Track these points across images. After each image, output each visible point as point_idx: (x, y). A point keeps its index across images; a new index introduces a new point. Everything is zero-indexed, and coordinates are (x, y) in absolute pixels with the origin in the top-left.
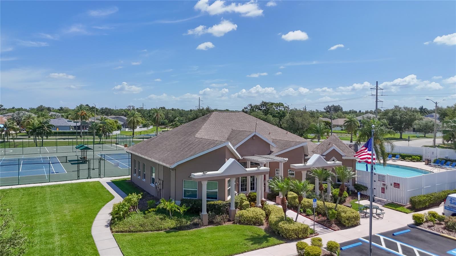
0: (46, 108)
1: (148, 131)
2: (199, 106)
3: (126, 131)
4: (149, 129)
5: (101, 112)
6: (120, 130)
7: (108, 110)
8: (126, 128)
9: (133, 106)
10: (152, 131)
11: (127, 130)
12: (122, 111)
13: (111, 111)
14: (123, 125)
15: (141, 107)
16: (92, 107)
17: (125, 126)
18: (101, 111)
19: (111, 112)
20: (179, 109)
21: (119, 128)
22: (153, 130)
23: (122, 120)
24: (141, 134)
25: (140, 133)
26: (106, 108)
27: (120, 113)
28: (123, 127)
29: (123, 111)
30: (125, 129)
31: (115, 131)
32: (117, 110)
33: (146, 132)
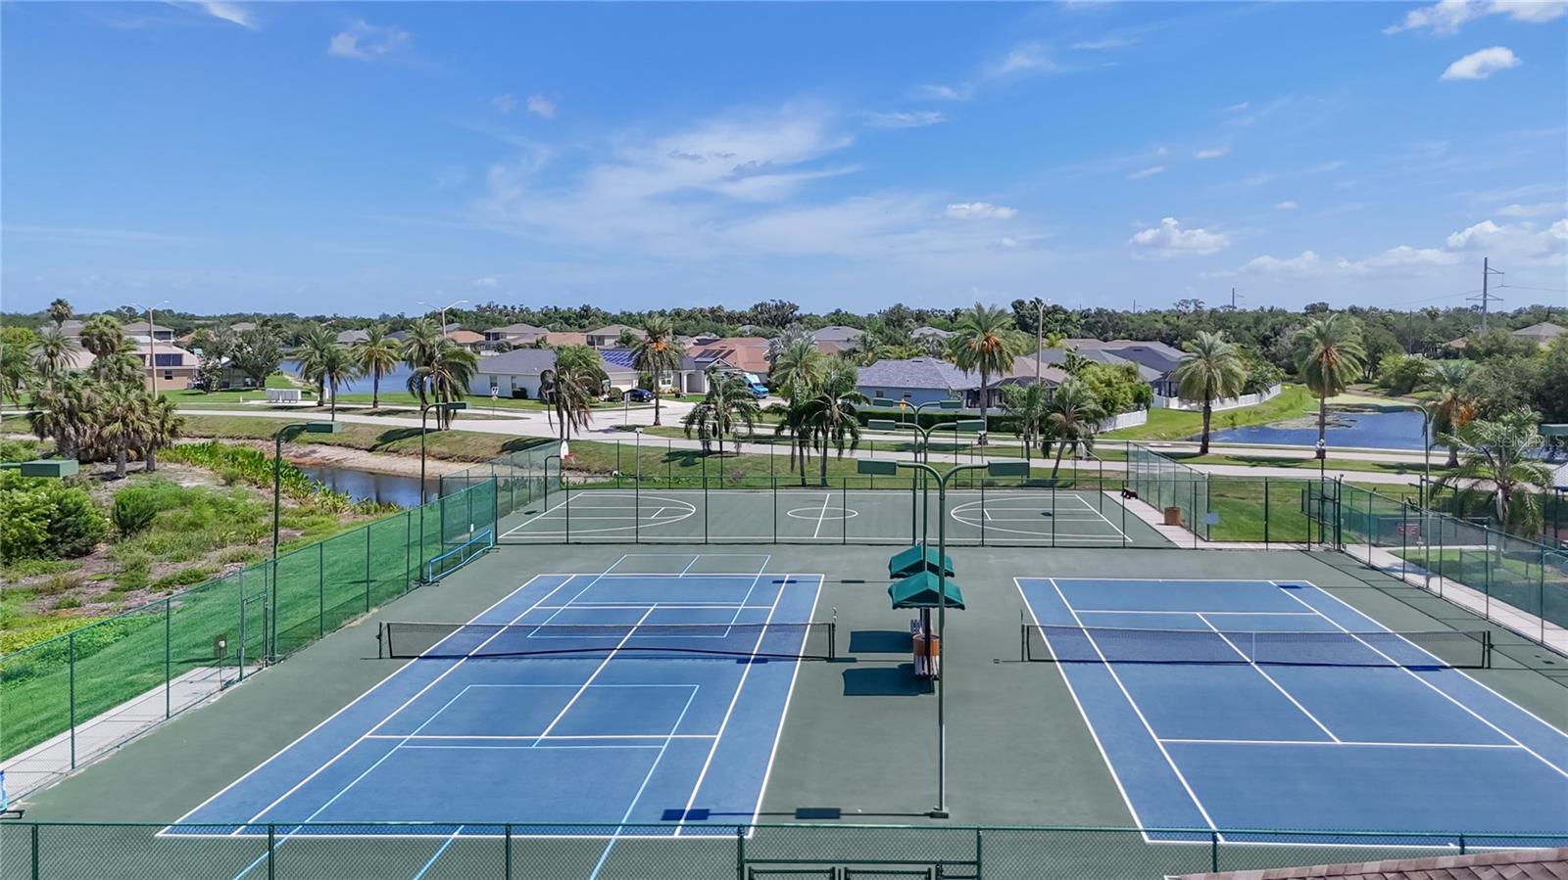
0: (912, 313)
1: (1266, 407)
2: (1485, 295)
3: (1171, 407)
4: (1267, 397)
5: (1081, 326)
6: (1148, 408)
7: (1106, 318)
8: (1170, 396)
9: (1195, 301)
10: (1282, 410)
11: (1174, 404)
12: (1156, 321)
13: (1116, 321)
14: (1157, 384)
15: (1227, 304)
16: (1054, 307)
17: (1168, 386)
18: (1083, 321)
19: (1117, 323)
20: (1376, 309)
21: (1142, 401)
22: (1285, 405)
23: (1153, 361)
24: (1233, 424)
25: (1232, 418)
26: (1100, 312)
27: (1150, 329)
28: (1160, 394)
29: (1159, 318)
30: (1168, 402)
31: (1123, 412)
32: (1140, 314)
33: (1256, 413)
